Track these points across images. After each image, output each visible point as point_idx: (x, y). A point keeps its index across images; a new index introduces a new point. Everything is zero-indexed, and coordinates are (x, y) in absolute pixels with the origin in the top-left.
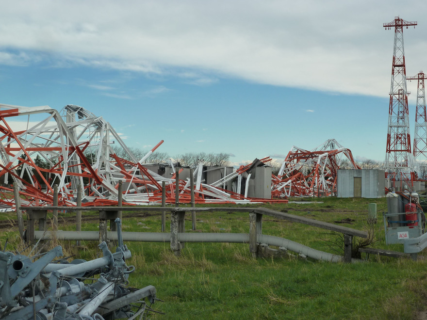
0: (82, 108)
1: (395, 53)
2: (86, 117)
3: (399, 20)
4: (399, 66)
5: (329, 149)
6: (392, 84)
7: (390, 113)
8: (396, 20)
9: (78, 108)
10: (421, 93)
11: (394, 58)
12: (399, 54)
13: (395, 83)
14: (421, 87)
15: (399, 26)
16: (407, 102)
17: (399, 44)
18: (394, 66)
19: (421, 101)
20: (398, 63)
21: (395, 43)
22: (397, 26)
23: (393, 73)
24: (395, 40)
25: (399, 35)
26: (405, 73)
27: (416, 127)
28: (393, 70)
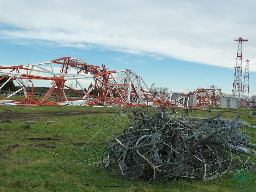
0: (131, 71)
1: (238, 52)
2: (132, 73)
3: (240, 38)
4: (239, 57)
5: (212, 88)
6: (236, 63)
7: (235, 75)
8: (239, 39)
9: (129, 70)
10: (247, 68)
11: (238, 54)
12: (240, 52)
13: (237, 63)
14: (247, 65)
15: (240, 41)
16: (242, 71)
17: (240, 48)
18: (238, 57)
19: (247, 71)
20: (239, 55)
21: (238, 48)
22: (239, 41)
23: (237, 59)
24: (239, 46)
25: (240, 44)
26: (242, 60)
27: (244, 81)
28: (237, 58)
